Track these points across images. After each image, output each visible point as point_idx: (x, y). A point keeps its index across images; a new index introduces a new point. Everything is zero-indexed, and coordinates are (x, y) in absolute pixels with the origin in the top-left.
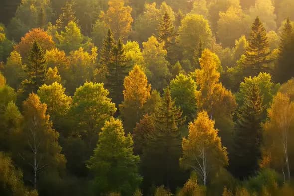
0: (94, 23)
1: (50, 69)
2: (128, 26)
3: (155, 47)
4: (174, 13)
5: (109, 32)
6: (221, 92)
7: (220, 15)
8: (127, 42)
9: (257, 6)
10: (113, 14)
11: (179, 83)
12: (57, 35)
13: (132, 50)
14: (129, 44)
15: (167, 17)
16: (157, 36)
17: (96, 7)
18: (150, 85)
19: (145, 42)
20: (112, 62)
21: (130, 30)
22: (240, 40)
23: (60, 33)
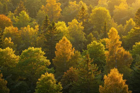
0: (38, 12)
1: (6, 39)
2: (59, 13)
3: (76, 25)
4: (87, 6)
5: (47, 17)
6: (122, 53)
7: (115, 7)
8: (58, 22)
9: (137, 3)
10: (50, 7)
11: (93, 46)
12: (14, 18)
13: (61, 26)
14: (59, 23)
15: (83, 9)
16: (77, 19)
17: (39, 3)
18: (74, 48)
19: (69, 22)
20: (48, 34)
21: (60, 15)
22: (129, 21)
23: (16, 17)
